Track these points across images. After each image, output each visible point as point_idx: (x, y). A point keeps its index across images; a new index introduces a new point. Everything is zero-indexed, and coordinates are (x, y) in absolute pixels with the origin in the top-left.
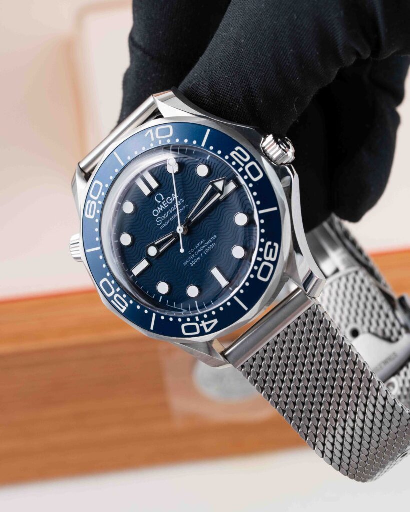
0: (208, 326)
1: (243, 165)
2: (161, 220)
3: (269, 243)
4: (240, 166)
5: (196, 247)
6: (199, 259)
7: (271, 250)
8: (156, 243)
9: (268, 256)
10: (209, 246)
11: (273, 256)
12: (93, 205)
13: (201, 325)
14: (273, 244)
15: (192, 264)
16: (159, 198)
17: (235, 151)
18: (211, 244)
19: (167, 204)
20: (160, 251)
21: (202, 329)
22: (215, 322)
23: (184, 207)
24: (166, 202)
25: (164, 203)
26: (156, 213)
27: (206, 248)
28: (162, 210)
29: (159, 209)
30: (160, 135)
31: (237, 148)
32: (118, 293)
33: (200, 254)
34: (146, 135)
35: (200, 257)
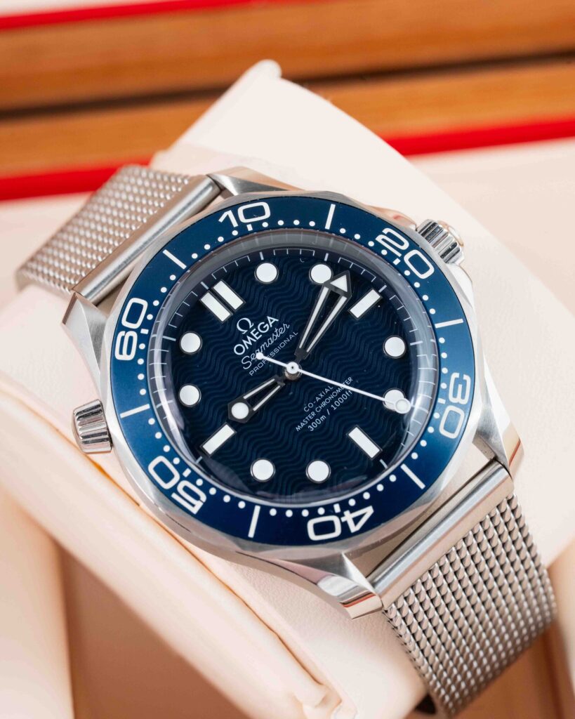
0: (356, 520)
1: (399, 255)
2: (250, 359)
3: (455, 375)
4: (395, 257)
5: (318, 399)
6: (323, 418)
7: (460, 387)
8: (246, 397)
9: (455, 395)
10: (341, 395)
11: (463, 397)
12: (131, 338)
13: (343, 519)
14: (461, 376)
15: (312, 428)
16: (245, 325)
19: (260, 333)
20: (255, 409)
21: (345, 526)
22: (369, 511)
23: (291, 337)
24: (257, 330)
25: (254, 333)
26: (240, 349)
27: (336, 399)
28: (250, 343)
29: (245, 342)
30: (247, 217)
31: (386, 231)
32: (187, 479)
33: (324, 409)
34: (221, 220)
35: (326, 414)
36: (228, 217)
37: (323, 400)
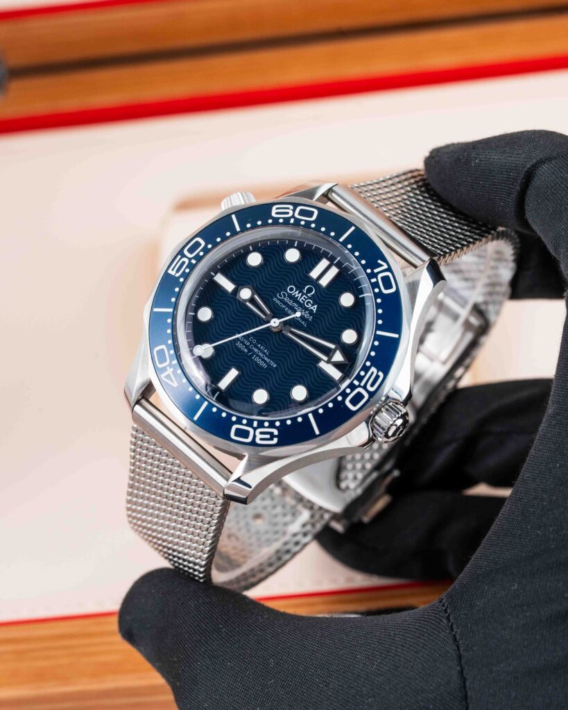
0: (168, 377)
1: (362, 384)
2: (285, 297)
3: (276, 432)
4: (360, 381)
5: (259, 346)
6: (246, 350)
7: (268, 436)
8: (256, 297)
9: (261, 433)
10: (263, 360)
11: (261, 439)
12: (288, 213)
13: (168, 368)
14: (276, 436)
15: (238, 344)
16: (309, 290)
17: (378, 372)
18: (265, 362)
19: (304, 302)
20: (248, 304)
21: (164, 369)
22: (175, 384)
23: (303, 323)
24: (306, 299)
25: (304, 298)
26: (291, 289)
27: (260, 358)
28: (296, 296)
29: (297, 292)
30: (382, 278)
31: (381, 374)
32: (190, 262)
33: (253, 350)
34: (380, 261)
35: (249, 352)
36: (382, 265)
37: (259, 349)
